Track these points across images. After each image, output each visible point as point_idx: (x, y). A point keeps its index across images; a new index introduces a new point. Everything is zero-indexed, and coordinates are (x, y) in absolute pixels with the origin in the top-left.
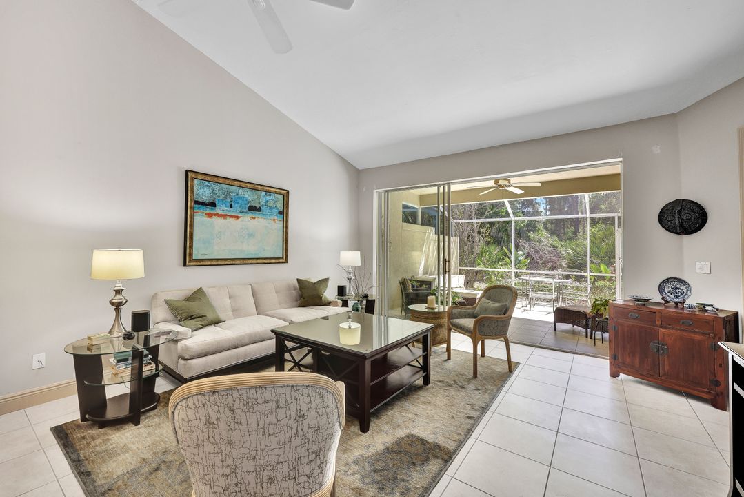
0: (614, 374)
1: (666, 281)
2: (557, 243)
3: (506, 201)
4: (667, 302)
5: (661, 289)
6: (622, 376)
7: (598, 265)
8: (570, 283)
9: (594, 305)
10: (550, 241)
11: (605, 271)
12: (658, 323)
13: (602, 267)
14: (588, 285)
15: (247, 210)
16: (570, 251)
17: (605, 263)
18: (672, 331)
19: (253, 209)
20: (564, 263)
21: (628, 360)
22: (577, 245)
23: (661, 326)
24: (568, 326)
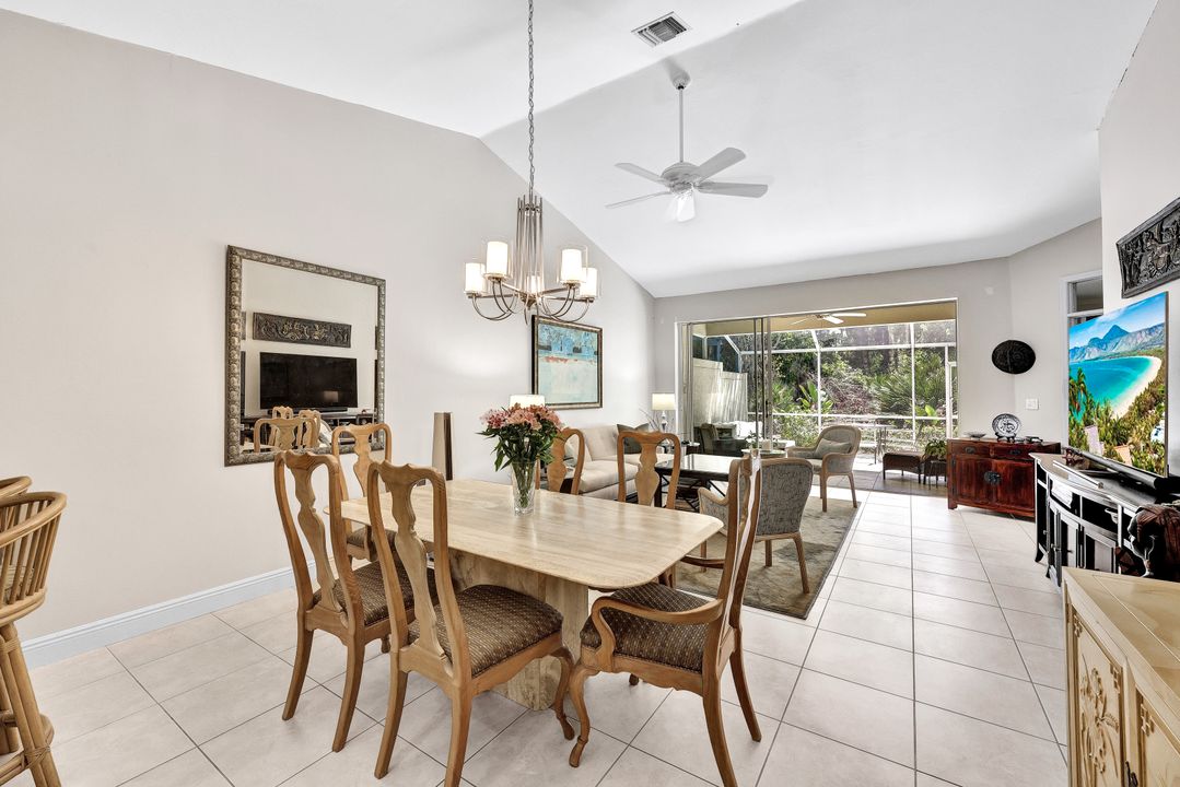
0: (952, 507)
1: (999, 418)
2: (862, 379)
3: (813, 332)
4: (1000, 437)
5: (994, 425)
6: (960, 507)
7: (923, 406)
8: (891, 429)
9: (928, 448)
10: (853, 375)
11: (931, 413)
12: (992, 455)
13: (928, 409)
14: (914, 431)
15: (571, 352)
16: (884, 389)
17: (931, 405)
18: (1003, 461)
19: (577, 350)
20: (877, 405)
21: (965, 491)
22: (894, 382)
23: (995, 458)
24: (897, 473)
